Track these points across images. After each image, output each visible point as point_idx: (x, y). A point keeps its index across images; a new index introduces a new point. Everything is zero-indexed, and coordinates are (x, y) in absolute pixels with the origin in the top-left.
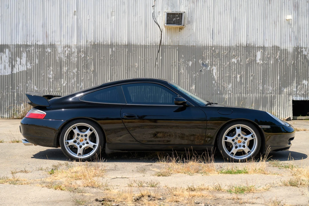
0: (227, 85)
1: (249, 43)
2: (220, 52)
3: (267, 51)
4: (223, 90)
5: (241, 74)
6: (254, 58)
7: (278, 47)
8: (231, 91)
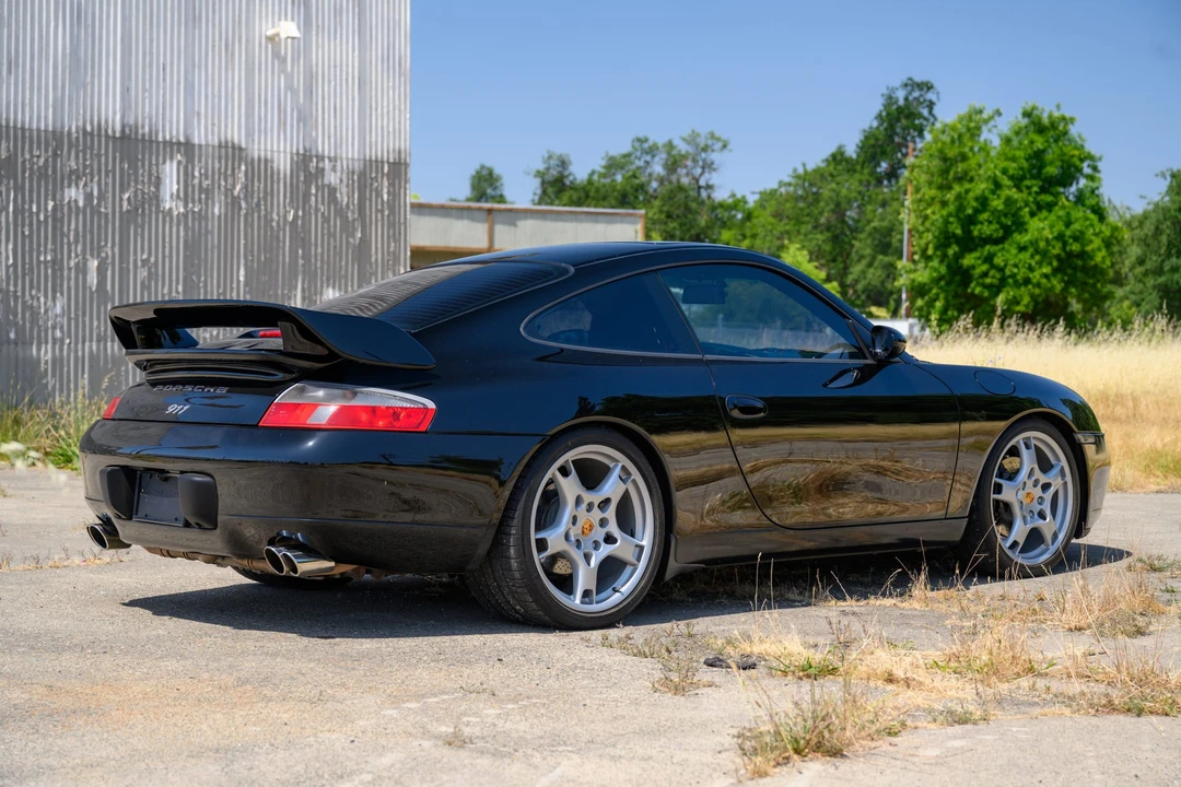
0: (45, 304)
1: (132, 122)
2: (16, 155)
3: (200, 161)
4: (32, 323)
5: (103, 255)
6: (153, 189)
7: (240, 149)
8: (62, 328)
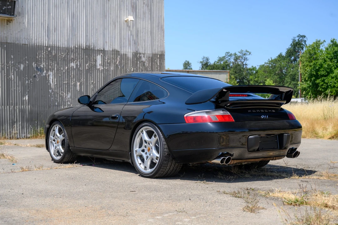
0: (65, 95)
1: (88, 45)
2: (57, 54)
3: (107, 55)
4: (62, 100)
5: (81, 81)
6: (94, 63)
7: (118, 51)
8: (70, 101)
